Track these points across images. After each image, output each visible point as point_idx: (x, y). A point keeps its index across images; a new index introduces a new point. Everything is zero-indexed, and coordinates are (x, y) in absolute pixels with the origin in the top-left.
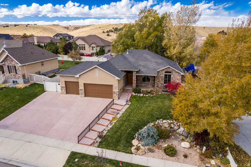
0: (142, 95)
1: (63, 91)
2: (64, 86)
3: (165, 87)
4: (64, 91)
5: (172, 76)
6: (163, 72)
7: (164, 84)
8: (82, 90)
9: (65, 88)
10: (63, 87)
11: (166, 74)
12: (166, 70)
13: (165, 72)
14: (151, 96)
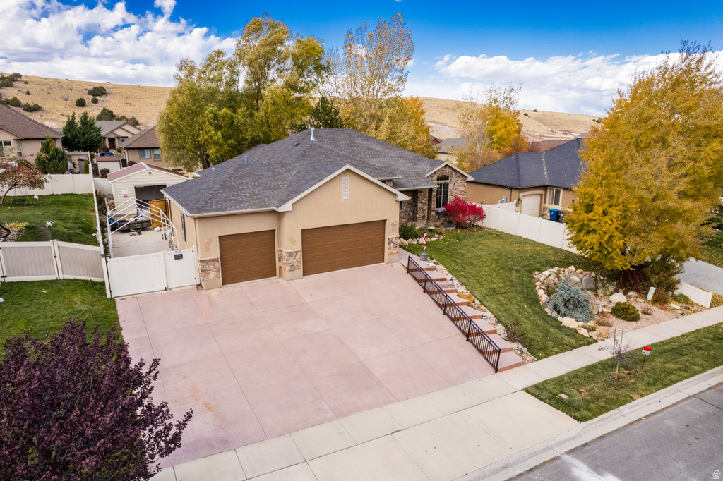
0: (422, 240)
1: (212, 275)
2: (216, 254)
3: (437, 217)
4: (215, 275)
5: (450, 187)
6: (433, 178)
7: (436, 209)
8: (296, 252)
9: (219, 265)
10: (213, 260)
11: (441, 182)
12: (440, 174)
13: (438, 179)
14: (441, 238)
